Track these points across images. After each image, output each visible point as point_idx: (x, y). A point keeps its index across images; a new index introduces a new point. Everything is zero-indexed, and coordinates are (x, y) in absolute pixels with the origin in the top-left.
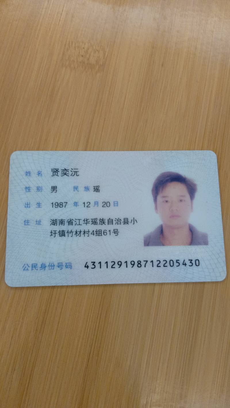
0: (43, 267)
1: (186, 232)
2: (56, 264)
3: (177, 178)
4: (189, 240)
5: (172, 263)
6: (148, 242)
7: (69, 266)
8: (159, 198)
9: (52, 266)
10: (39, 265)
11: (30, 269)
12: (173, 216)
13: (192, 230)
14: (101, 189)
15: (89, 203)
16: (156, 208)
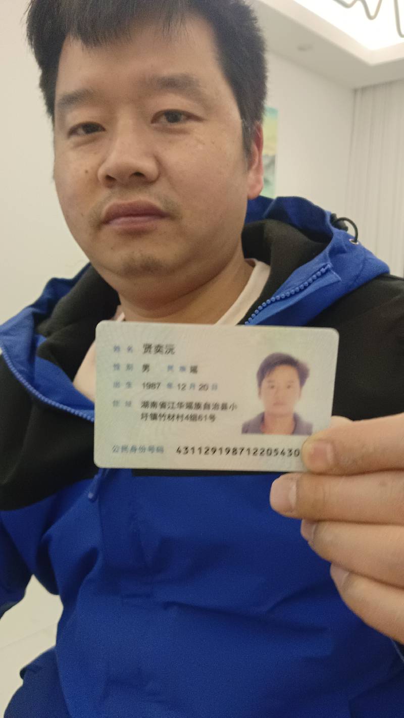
0: (134, 449)
1: (289, 421)
2: (147, 447)
3: (288, 361)
4: (292, 429)
5: (269, 452)
6: (247, 429)
7: (160, 450)
8: (265, 383)
9: (142, 449)
10: (130, 447)
11: (120, 450)
12: (277, 404)
13: (296, 419)
14: (199, 369)
15: (185, 385)
16: (260, 393)
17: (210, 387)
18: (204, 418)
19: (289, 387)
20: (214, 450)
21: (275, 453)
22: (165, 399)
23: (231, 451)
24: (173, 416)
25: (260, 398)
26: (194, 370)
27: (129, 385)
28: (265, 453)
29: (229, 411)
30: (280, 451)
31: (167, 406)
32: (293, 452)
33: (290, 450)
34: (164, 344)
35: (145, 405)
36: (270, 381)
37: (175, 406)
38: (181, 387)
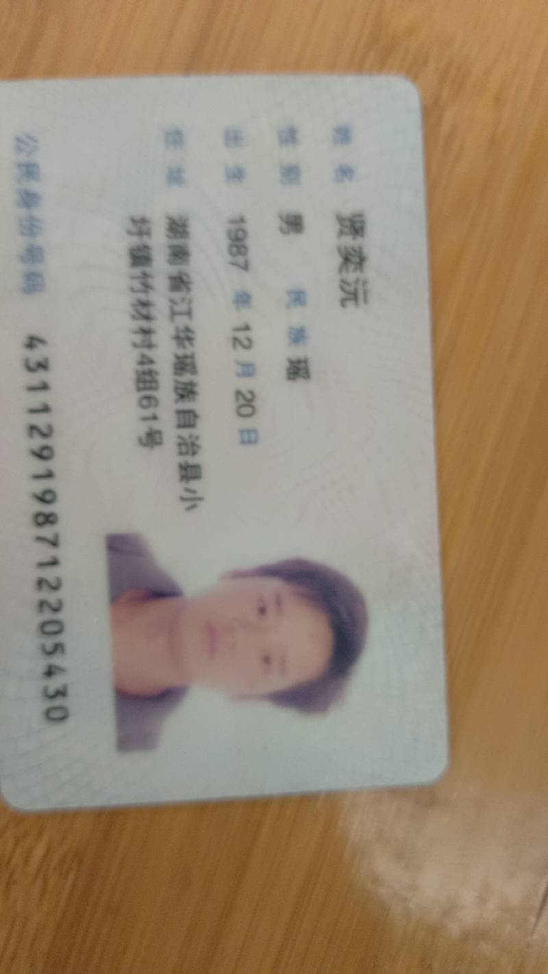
0: (29, 200)
1: (160, 676)
4: (134, 689)
6: (122, 550)
7: (33, 283)
8: (273, 586)
9: (31, 227)
10: (34, 186)
11: (23, 158)
13: (166, 697)
14: (300, 383)
15: (249, 344)
16: (239, 575)
17: (248, 423)
18: (148, 412)
19: (267, 660)
20: (42, 454)
21: (49, 647)
22: (198, 290)
23: (46, 509)
24: (147, 318)
25: (224, 577)
26: (297, 370)
27: (236, 175)
28: (48, 615)
29: (178, 488)
30: (57, 660)
31: (177, 295)
32: (58, 702)
33: (61, 693)
34: (370, 271)
35: (177, 227)
36: (279, 602)
37: (182, 321)
38: (241, 335)
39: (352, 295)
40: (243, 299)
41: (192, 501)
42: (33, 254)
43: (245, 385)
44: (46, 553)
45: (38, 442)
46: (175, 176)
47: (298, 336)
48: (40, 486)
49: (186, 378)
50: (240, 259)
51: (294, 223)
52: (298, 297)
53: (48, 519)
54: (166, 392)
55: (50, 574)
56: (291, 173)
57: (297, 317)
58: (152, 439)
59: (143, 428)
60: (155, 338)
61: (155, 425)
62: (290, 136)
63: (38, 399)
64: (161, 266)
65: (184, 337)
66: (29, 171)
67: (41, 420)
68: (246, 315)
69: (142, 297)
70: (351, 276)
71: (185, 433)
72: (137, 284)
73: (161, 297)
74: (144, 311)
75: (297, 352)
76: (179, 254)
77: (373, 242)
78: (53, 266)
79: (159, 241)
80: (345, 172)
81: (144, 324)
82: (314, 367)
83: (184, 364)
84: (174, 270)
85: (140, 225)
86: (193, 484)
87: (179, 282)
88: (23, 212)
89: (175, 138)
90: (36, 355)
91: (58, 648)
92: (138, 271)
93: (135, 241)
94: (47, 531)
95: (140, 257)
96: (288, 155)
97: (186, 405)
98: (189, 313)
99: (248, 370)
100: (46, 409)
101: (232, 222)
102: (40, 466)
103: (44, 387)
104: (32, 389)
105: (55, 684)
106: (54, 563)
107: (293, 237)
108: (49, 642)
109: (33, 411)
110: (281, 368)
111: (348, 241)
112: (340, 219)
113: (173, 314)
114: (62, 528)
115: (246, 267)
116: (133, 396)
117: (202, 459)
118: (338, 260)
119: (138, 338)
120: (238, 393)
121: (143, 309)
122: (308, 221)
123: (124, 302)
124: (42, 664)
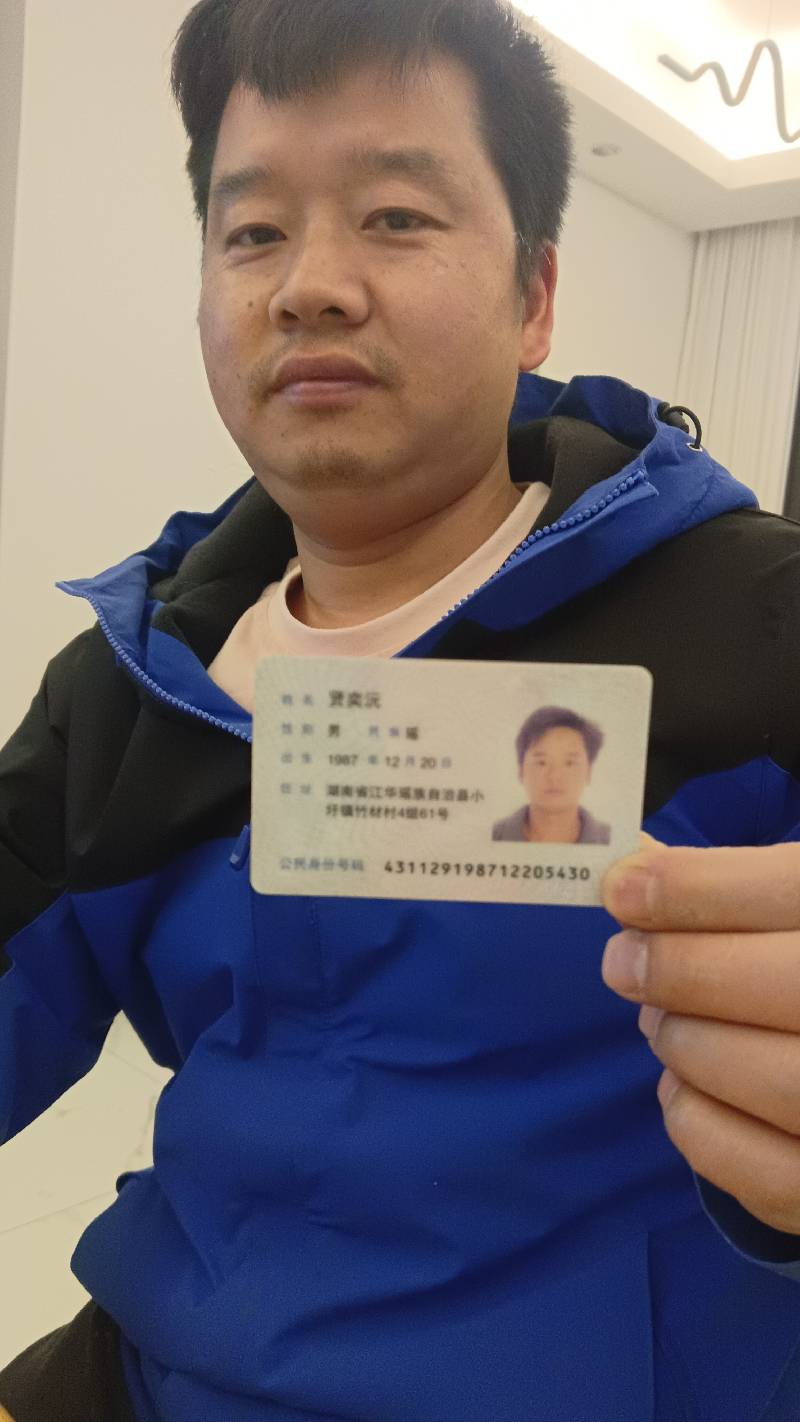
0: (315, 864)
1: (572, 819)
2: (336, 861)
3: (568, 720)
4: (575, 833)
5: (538, 872)
6: (501, 833)
7: (358, 866)
8: (530, 757)
9: (329, 864)
10: (308, 861)
11: (292, 866)
12: (552, 791)
13: (582, 817)
14: (421, 733)
15: (397, 759)
16: (521, 774)
17: (439, 762)
18: (429, 814)
19: (569, 763)
20: (447, 868)
21: (548, 874)
22: (366, 782)
23: (475, 869)
24: (379, 810)
25: (522, 782)
26: (412, 734)
27: (307, 758)
28: (531, 873)
29: (470, 803)
30: (556, 870)
31: (369, 794)
32: (578, 872)
33: (573, 870)
34: (363, 691)
35: (333, 791)
36: (538, 754)
37: (382, 793)
38: (392, 762)
39: (374, 701)
40: (373, 760)
41: (478, 796)
42: (343, 864)
43: (418, 763)
44: (498, 871)
45: (440, 871)
46: (306, 790)
47: (394, 732)
48: (463, 871)
49: (412, 793)
50: (351, 760)
51: (334, 730)
52: (374, 730)
53: (481, 869)
54: (419, 804)
55: (510, 871)
56: (307, 729)
57: (384, 732)
58: (443, 814)
59: (438, 818)
60: (390, 807)
61: (436, 811)
62: (287, 728)
63: (418, 869)
64: (353, 801)
65: (391, 792)
66: (299, 863)
67: (429, 868)
68: (381, 759)
69: (368, 811)
70: (364, 701)
71: (441, 796)
72: (362, 813)
73: (368, 802)
74: (376, 811)
75: (403, 733)
76: (347, 791)
77: (347, 688)
78: (350, 854)
79: (340, 801)
80: (308, 700)
81: (383, 812)
82: (412, 726)
83: (405, 793)
84: (355, 795)
85: (331, 809)
86: (470, 795)
87: (362, 792)
88: (321, 867)
89: (286, 788)
90: (395, 867)
91: (549, 870)
92: (355, 813)
93: (339, 813)
94: (487, 870)
95: (348, 811)
96: (297, 729)
97: (427, 794)
98: (378, 789)
99: (411, 760)
100: (423, 865)
101: (331, 762)
102: (453, 870)
103: (412, 865)
104: (412, 871)
105: (568, 873)
106: (504, 868)
107: (341, 730)
108: (546, 874)
109: (424, 871)
110: (410, 743)
111: (345, 701)
112: (333, 704)
113: (379, 797)
114: (486, 862)
115: (355, 757)
116: (420, 821)
117: (456, 788)
118: (355, 708)
119: (390, 816)
120: (423, 766)
121: (375, 812)
122: (334, 721)
123: (371, 821)
124: (556, 879)
